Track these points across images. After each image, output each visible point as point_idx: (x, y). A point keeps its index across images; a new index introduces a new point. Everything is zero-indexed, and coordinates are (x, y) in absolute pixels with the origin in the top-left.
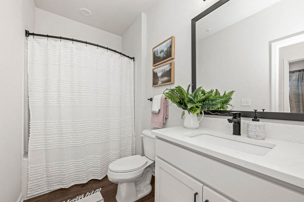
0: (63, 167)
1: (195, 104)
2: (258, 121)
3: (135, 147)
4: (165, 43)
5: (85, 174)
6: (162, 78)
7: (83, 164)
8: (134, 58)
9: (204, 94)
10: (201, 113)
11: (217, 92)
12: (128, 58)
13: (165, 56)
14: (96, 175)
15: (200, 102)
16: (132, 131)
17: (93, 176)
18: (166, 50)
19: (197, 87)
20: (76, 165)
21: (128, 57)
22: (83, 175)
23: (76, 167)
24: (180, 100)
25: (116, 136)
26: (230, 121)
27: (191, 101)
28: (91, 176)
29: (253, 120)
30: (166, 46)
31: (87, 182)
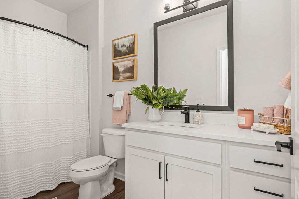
0: (4, 179)
1: (158, 100)
2: (199, 112)
3: (90, 151)
4: (127, 39)
5: (33, 186)
6: (123, 73)
7: (31, 173)
8: (87, 46)
9: (165, 92)
10: (162, 108)
11: (174, 91)
12: (81, 47)
13: (128, 52)
14: (47, 186)
15: (161, 98)
16: (87, 132)
17: (42, 188)
18: (129, 46)
19: (159, 85)
20: (21, 175)
21: (82, 45)
22: (31, 186)
23: (20, 178)
24: (146, 97)
25: (69, 138)
26: (182, 113)
27: (155, 98)
28: (40, 187)
29: (196, 112)
30: (128, 42)
31: (35, 194)
